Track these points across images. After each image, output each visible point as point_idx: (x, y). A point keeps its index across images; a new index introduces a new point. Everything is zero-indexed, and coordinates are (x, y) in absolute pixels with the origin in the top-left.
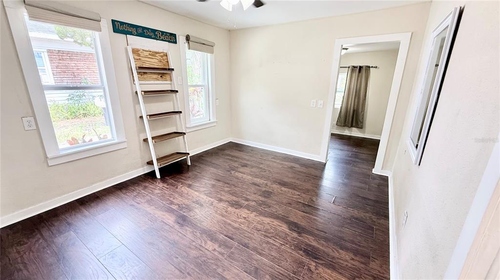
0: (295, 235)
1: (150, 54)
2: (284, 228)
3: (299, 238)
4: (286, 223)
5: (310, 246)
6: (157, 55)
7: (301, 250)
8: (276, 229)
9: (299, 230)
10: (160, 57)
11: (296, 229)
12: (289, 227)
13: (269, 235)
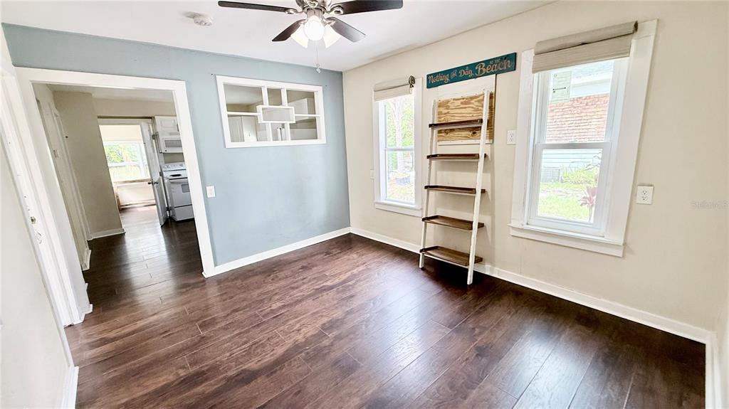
0: (231, 373)
1: (462, 103)
2: (252, 365)
3: (225, 375)
4: (259, 371)
5: (202, 383)
6: (473, 101)
7: (207, 370)
8: (258, 355)
9: (234, 380)
10: (477, 104)
11: (240, 377)
12: (249, 371)
13: (254, 347)
